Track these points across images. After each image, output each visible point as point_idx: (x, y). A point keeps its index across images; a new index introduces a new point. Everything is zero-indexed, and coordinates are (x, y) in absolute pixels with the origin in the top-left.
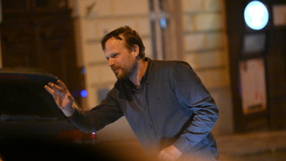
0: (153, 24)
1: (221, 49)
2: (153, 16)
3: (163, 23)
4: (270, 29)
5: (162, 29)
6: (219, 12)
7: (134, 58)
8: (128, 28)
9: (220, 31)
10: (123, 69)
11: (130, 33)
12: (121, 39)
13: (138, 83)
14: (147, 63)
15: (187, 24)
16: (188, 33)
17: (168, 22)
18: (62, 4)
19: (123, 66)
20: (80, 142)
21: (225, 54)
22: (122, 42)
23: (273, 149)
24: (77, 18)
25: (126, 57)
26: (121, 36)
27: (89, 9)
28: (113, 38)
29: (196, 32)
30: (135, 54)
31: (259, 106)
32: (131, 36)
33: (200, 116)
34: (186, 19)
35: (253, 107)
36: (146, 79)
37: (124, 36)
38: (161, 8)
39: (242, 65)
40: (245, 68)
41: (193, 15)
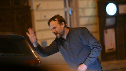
0: (66, 13)
1: (96, 24)
2: (66, 10)
3: (70, 13)
4: (117, 15)
5: (70, 15)
6: (95, 8)
9: (95, 16)
12: (56, 21)
13: (66, 38)
15: (81, 13)
16: (81, 17)
17: (72, 12)
18: (26, 4)
20: (34, 65)
21: (98, 26)
23: (119, 68)
24: (32, 10)
26: (56, 19)
28: (53, 21)
29: (85, 17)
31: (113, 49)
33: (94, 50)
34: (80, 11)
35: (110, 50)
36: (69, 36)
37: (57, 19)
38: (69, 6)
39: (105, 31)
40: (106, 33)
41: (83, 9)
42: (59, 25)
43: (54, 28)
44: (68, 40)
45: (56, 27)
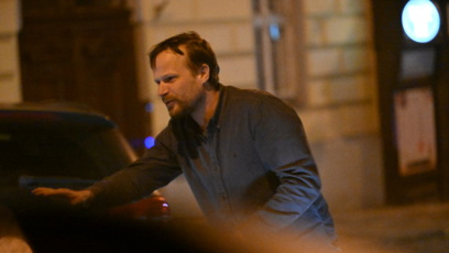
0: (258, 34)
2: (260, 21)
3: (275, 32)
5: (273, 42)
6: (361, 15)
7: (200, 86)
8: (194, 36)
9: (363, 45)
10: (180, 102)
11: (196, 44)
12: (181, 53)
14: (218, 93)
15: (312, 34)
16: (314, 47)
17: (282, 30)
19: (180, 98)
21: (373, 81)
22: (183, 59)
25: (188, 83)
26: (182, 48)
27: (159, 10)
28: (169, 50)
29: (326, 46)
30: (203, 79)
31: (425, 162)
32: (197, 48)
34: (310, 27)
35: (414, 165)
37: (188, 47)
38: (272, 7)
39: (397, 99)
40: (404, 103)
41: (321, 19)
42: (187, 73)
43: (169, 79)
44: (215, 138)
45: (175, 77)
